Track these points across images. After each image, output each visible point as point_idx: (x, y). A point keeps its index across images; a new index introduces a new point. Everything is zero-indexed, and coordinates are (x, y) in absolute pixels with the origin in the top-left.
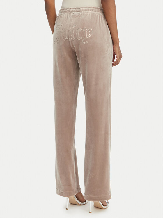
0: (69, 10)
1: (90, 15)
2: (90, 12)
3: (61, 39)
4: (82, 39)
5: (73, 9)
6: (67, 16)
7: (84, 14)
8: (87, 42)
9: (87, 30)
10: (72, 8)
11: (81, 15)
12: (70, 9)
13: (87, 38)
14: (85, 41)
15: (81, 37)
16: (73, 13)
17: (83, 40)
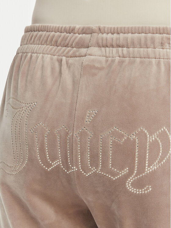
0: (65, 39)
1: (158, 64)
2: (158, 50)
3: (31, 160)
4: (126, 177)
5: (85, 31)
6: (57, 64)
7: (132, 63)
8: (149, 189)
9: (151, 138)
10: (78, 26)
11: (121, 63)
12: (72, 31)
13: (148, 170)
14: (139, 184)
15: (122, 168)
16: (83, 51)
17: (131, 180)
